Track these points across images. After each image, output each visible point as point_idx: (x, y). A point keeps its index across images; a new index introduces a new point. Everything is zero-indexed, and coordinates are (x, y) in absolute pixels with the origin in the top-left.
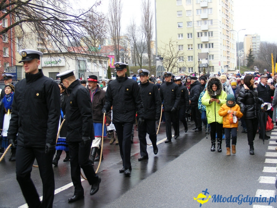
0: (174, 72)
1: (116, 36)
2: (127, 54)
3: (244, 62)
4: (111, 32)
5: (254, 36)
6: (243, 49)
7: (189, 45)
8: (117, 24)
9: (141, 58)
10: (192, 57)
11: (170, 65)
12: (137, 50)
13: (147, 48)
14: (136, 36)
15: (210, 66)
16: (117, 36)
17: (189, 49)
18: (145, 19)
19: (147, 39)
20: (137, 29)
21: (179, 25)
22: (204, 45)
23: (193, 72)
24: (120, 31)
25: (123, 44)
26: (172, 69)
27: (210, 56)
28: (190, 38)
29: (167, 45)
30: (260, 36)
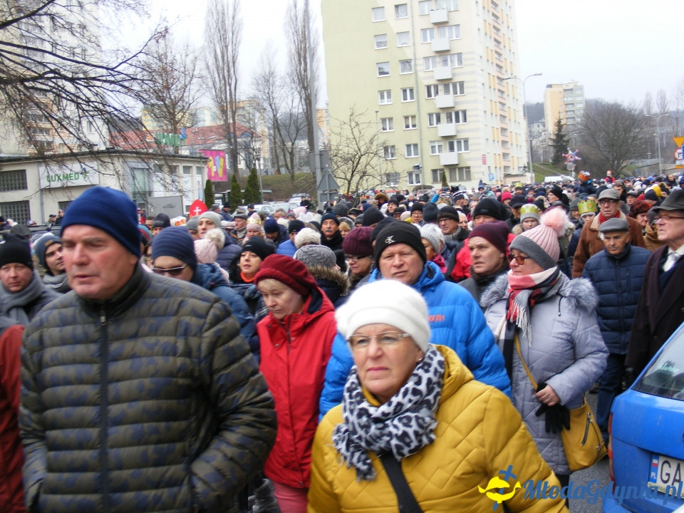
0: (366, 188)
1: (226, 102)
2: (257, 145)
3: (545, 152)
4: (214, 92)
5: (567, 88)
6: (543, 120)
7: (406, 118)
8: (229, 71)
9: (292, 154)
10: (416, 145)
11: (355, 173)
12: (280, 135)
13: (306, 129)
14: (276, 101)
15: (460, 166)
16: (231, 102)
17: (407, 126)
18: (296, 59)
19: (305, 107)
20: (278, 83)
21: (379, 69)
22: (443, 117)
23: (419, 182)
24: (237, 90)
25: (245, 120)
26: (359, 181)
27: (459, 142)
28: (409, 100)
29: (345, 123)
30: (582, 86)
